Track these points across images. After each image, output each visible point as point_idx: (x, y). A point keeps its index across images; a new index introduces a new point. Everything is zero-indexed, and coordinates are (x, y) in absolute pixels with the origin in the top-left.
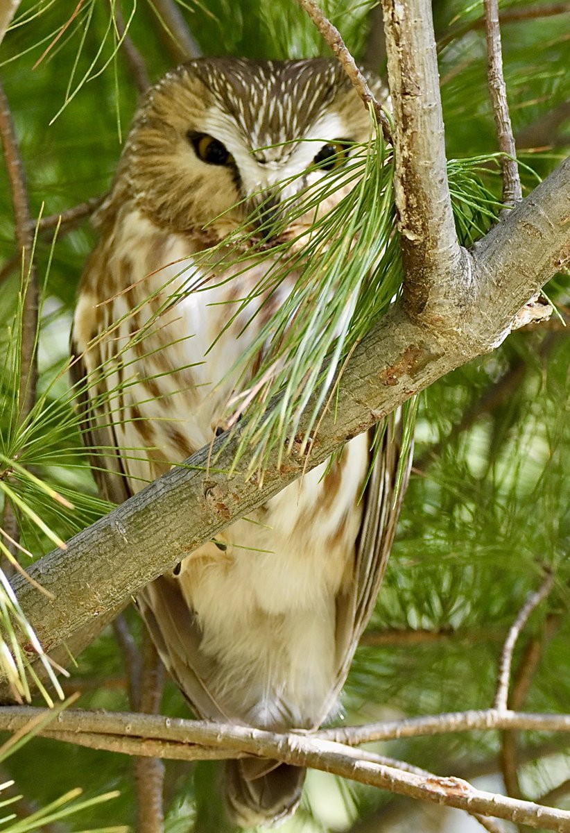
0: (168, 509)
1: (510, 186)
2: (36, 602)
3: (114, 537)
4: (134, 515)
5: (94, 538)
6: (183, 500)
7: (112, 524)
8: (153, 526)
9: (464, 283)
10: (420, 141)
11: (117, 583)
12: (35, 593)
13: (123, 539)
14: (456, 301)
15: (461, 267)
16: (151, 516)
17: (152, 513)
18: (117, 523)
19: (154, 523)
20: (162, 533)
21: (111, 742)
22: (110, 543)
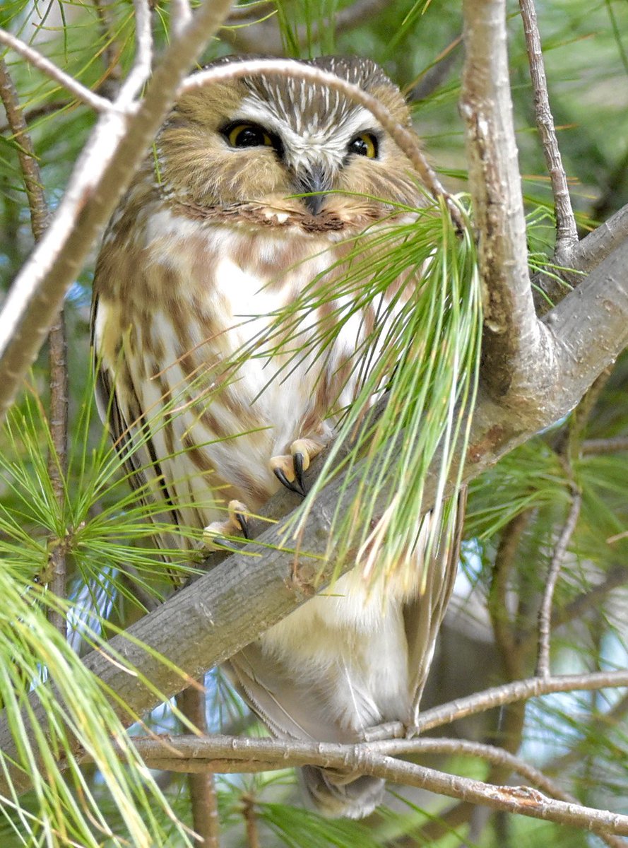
0: (254, 591)
1: (565, 222)
2: (124, 685)
3: (200, 620)
4: (218, 597)
5: (179, 620)
6: (268, 583)
7: (196, 606)
8: (239, 608)
9: (547, 365)
10: (504, 244)
11: (204, 663)
12: (122, 676)
13: (209, 623)
14: (540, 383)
15: (542, 348)
16: (237, 599)
17: (237, 595)
18: (202, 605)
19: (240, 605)
20: (249, 616)
21: (177, 765)
22: (197, 627)
